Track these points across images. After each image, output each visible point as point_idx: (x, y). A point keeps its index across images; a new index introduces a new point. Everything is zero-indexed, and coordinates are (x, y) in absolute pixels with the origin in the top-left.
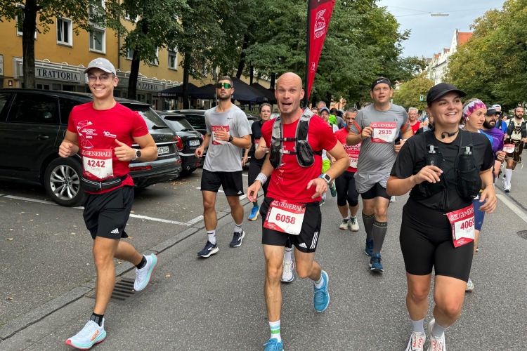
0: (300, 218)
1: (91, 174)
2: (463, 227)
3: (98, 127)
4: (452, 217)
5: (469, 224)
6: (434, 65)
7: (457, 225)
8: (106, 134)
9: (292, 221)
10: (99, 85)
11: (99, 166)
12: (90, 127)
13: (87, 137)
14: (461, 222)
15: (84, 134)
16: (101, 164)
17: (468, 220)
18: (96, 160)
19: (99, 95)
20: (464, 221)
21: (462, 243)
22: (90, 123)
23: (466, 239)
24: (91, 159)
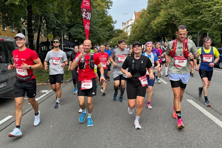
0: (91, 84)
1: (19, 75)
2: (144, 81)
3: (20, 58)
4: (140, 79)
5: (145, 80)
6: (127, 26)
7: (142, 81)
8: (22, 59)
9: (89, 85)
10: (19, 42)
11: (22, 71)
12: (17, 57)
13: (16, 61)
14: (143, 80)
15: (15, 60)
16: (23, 71)
17: (145, 79)
18: (21, 70)
19: (19, 46)
20: (144, 79)
21: (144, 85)
22: (17, 56)
23: (145, 84)
24: (19, 69)
